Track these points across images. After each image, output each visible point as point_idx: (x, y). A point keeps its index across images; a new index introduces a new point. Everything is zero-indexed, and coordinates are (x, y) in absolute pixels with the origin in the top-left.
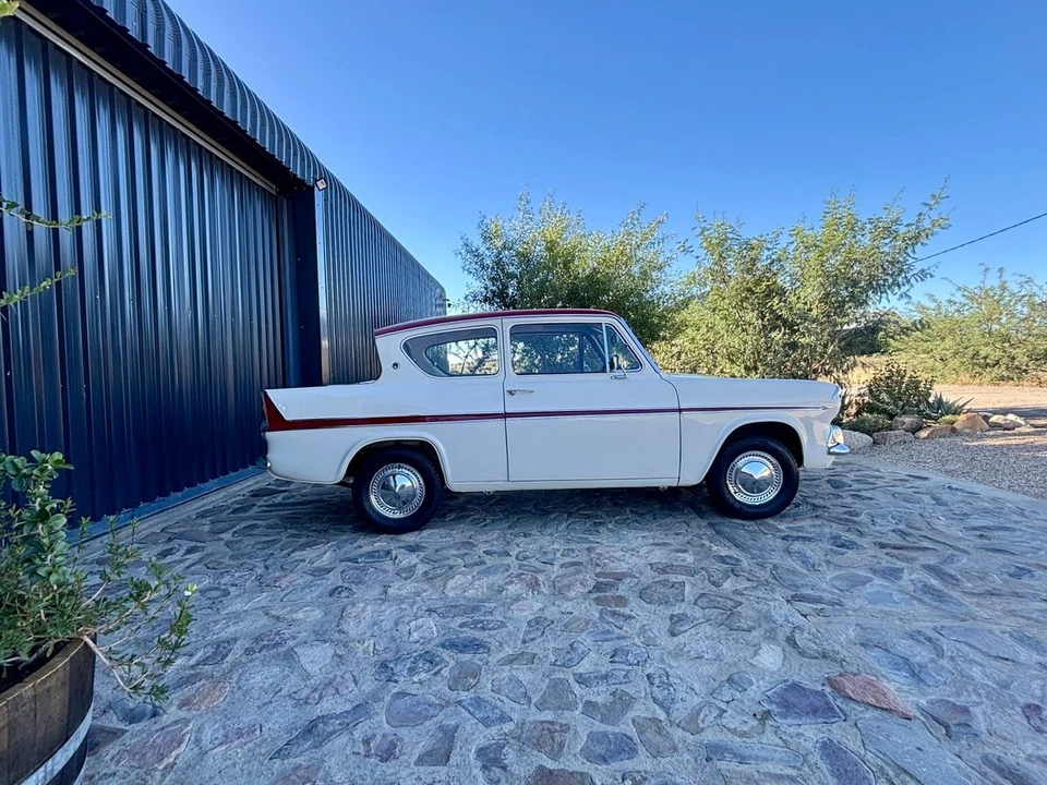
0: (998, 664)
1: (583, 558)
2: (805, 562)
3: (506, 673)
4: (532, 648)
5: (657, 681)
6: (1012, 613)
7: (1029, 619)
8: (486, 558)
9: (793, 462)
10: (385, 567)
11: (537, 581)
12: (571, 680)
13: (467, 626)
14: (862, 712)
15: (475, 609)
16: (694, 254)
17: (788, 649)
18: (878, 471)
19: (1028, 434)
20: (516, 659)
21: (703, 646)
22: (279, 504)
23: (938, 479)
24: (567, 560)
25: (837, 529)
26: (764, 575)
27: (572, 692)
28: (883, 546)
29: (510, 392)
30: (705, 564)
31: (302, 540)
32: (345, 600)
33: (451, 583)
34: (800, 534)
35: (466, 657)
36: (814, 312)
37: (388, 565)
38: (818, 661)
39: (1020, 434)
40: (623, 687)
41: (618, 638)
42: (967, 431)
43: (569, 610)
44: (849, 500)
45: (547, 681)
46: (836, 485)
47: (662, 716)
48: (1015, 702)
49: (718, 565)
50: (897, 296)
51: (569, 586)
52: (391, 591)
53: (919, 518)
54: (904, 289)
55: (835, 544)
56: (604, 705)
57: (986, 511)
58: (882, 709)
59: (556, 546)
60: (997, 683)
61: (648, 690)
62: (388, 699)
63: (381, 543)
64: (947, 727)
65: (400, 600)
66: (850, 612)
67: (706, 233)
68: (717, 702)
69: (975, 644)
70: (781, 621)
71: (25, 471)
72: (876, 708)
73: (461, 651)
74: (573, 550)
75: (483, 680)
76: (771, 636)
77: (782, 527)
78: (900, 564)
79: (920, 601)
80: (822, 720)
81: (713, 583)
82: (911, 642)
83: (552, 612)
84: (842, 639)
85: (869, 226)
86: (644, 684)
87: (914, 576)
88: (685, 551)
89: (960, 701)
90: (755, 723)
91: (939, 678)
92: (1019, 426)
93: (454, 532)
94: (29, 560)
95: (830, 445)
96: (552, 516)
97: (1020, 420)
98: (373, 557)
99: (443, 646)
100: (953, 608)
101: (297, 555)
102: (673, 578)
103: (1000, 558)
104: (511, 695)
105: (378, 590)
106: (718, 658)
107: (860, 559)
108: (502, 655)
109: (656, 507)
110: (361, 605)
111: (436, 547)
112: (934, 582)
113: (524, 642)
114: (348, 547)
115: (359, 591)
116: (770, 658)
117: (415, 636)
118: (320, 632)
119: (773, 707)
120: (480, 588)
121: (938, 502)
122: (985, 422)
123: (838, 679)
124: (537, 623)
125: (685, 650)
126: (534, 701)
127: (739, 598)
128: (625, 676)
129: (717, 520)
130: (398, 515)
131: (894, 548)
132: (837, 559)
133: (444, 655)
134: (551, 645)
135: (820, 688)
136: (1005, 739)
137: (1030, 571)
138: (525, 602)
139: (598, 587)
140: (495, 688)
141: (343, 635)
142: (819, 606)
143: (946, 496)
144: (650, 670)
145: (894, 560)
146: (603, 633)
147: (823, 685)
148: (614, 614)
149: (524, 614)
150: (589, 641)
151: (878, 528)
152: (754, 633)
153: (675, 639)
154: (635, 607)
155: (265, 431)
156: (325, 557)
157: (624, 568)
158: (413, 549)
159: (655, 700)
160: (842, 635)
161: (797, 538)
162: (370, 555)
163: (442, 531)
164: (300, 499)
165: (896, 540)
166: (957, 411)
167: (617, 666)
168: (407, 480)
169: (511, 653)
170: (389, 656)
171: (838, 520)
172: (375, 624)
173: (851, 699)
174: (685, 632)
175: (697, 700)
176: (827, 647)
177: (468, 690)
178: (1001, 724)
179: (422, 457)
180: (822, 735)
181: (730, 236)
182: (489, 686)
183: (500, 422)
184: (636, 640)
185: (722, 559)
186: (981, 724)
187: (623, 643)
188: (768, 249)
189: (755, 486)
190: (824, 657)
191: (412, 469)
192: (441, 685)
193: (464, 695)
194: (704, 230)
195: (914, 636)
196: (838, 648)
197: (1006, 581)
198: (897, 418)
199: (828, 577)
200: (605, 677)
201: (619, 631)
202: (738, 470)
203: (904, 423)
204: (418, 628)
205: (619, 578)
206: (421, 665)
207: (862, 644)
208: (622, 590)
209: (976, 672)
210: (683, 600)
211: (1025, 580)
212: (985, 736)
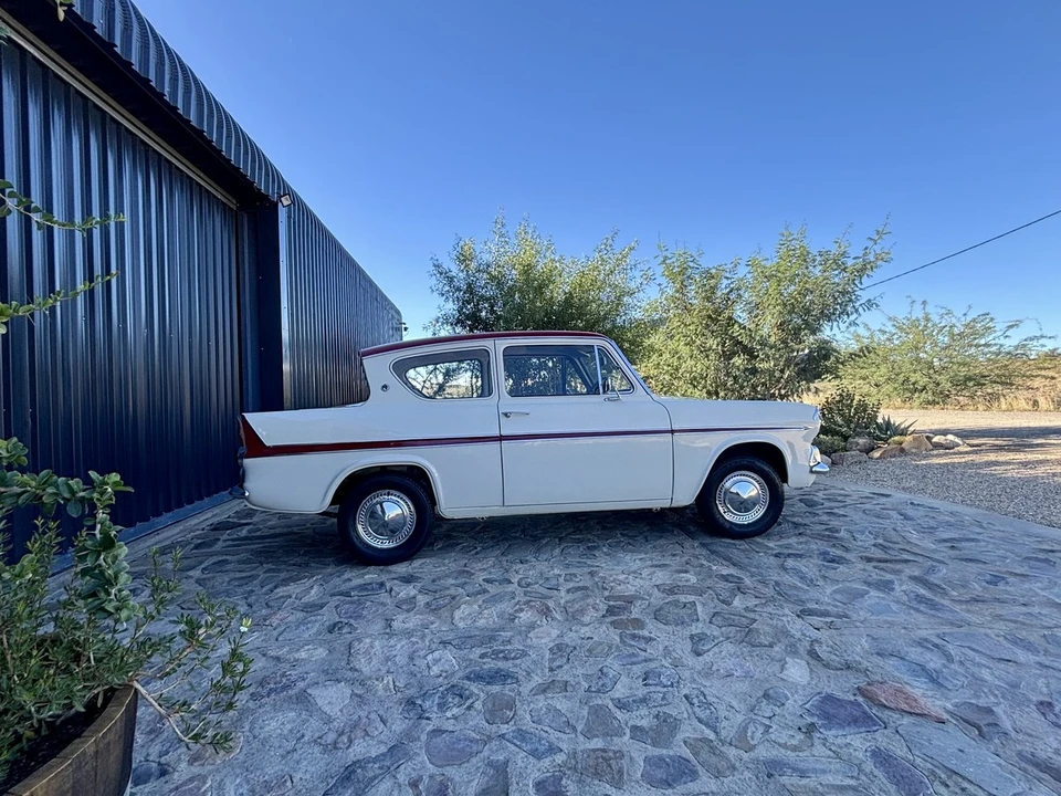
0: (1002, 666)
1: (588, 583)
2: (803, 578)
3: (541, 702)
4: (562, 675)
5: (695, 701)
6: (999, 617)
7: (1015, 622)
8: (488, 587)
9: (778, 481)
10: (382, 600)
11: (548, 608)
12: (611, 705)
13: (488, 657)
14: (898, 719)
15: (492, 639)
16: (657, 282)
17: (812, 662)
18: (842, 489)
19: (967, 453)
20: (548, 687)
21: (730, 664)
22: (245, 538)
23: (899, 496)
24: (571, 585)
25: (823, 546)
26: (769, 591)
27: (616, 718)
28: (869, 560)
29: (506, 415)
30: (709, 582)
31: (283, 575)
32: (348, 636)
33: (457, 614)
34: (790, 551)
35: (495, 689)
36: (773, 339)
37: (384, 597)
38: (844, 672)
39: (961, 453)
40: (665, 709)
41: (646, 661)
42: (914, 451)
43: (588, 635)
44: (825, 518)
45: (586, 708)
46: (811, 504)
47: (712, 736)
48: (1031, 701)
49: (723, 584)
50: (847, 324)
51: (582, 611)
52: (395, 624)
53: (893, 533)
54: (852, 318)
55: (824, 559)
56: (651, 729)
57: (950, 525)
58: (917, 714)
59: (556, 571)
60: (1007, 683)
61: (690, 711)
62: (424, 737)
63: (371, 575)
64: (979, 728)
65: (408, 634)
66: (858, 624)
67: (668, 262)
68: (760, 718)
69: (978, 648)
70: (798, 635)
71: (82, 494)
72: (911, 713)
73: (489, 683)
74: (575, 575)
75: (520, 712)
76: (793, 650)
77: (771, 545)
78: (889, 577)
79: (917, 610)
80: (863, 729)
81: (723, 602)
82: (919, 650)
83: (571, 638)
84: (858, 649)
85: (819, 258)
86: (684, 706)
87: (904, 588)
88: (686, 572)
89: (982, 702)
90: (802, 737)
91: (956, 682)
92: (958, 445)
93: (447, 561)
94: (94, 595)
95: (812, 464)
96: (544, 542)
97: (958, 440)
98: (366, 589)
99: (468, 678)
100: (948, 615)
101: (281, 591)
102: (683, 599)
103: (973, 567)
104: (553, 725)
105: (378, 626)
106: (747, 675)
107: (853, 572)
108: (533, 684)
109: (645, 529)
110: (368, 640)
111: (433, 577)
112: (922, 591)
113: (551, 670)
114: (337, 581)
115: (360, 627)
116: (797, 671)
117: (435, 670)
118: (330, 671)
119: (815, 720)
120: (489, 618)
121: (906, 518)
122: (930, 442)
123: (869, 688)
124: (559, 649)
125: (714, 668)
126: (579, 729)
127: (752, 615)
128: (664, 698)
129: (708, 540)
130: (392, 545)
131: (880, 561)
132: (831, 574)
133: (472, 688)
134: (580, 671)
135: (852, 698)
136: (1030, 735)
137: (1004, 579)
138: (541, 629)
139: (611, 611)
140: (535, 719)
141: (356, 674)
142: (829, 619)
143: (910, 512)
144: (686, 691)
145: (882, 573)
146: (629, 656)
147: (855, 695)
148: (634, 637)
149: (543, 641)
150: (616, 666)
151: (860, 543)
152: (776, 649)
153: (700, 658)
154: (652, 628)
155: (242, 457)
156: (313, 592)
157: (629, 590)
158: (408, 580)
159: (700, 721)
160: (858, 646)
161: (789, 555)
162: (363, 587)
163: (434, 560)
164: (266, 532)
165: (879, 554)
166: (903, 433)
167: (652, 689)
168: (396, 508)
169: (540, 681)
170: (412, 692)
171: (820, 537)
172: (388, 659)
173: (885, 706)
174: (708, 651)
175: (740, 718)
176: (850, 658)
177: (507, 723)
178: (1023, 722)
179: (414, 483)
180: (868, 744)
181: (692, 264)
182: (528, 717)
183: (497, 444)
184: (664, 662)
185: (725, 578)
186: (1007, 725)
187: (652, 665)
188: (727, 278)
189: (744, 506)
190: (848, 668)
191: (402, 495)
192: (477, 720)
193: (504, 729)
194: (666, 258)
195: (922, 643)
196: (858, 658)
197: (984, 588)
198: (851, 440)
199: (828, 591)
200: (644, 700)
201: (644, 653)
202: (727, 491)
203: (858, 444)
204: (436, 661)
205: (630, 601)
206: (450, 700)
207: (878, 654)
208: (635, 612)
209: (985, 674)
210: (698, 620)
211: (1001, 586)
212: (1013, 734)
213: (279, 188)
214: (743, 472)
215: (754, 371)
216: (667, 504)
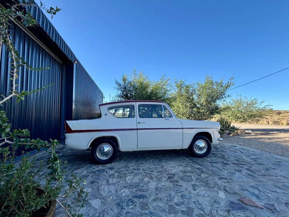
0: (274, 193)
1: (161, 170)
2: (218, 169)
3: (155, 204)
4: (160, 196)
5: (197, 203)
6: (270, 180)
7: (275, 181)
8: (134, 171)
9: (210, 142)
10: (105, 174)
11: (152, 177)
12: (174, 205)
13: (138, 191)
14: (251, 208)
15: (138, 186)
16: (174, 88)
17: (225, 192)
18: (224, 144)
19: (254, 135)
20: (156, 199)
21: (204, 192)
23: (239, 147)
24: (157, 171)
25: (222, 160)
26: (210, 172)
27: (176, 208)
28: (235, 164)
29: (139, 123)
30: (194, 170)
31: (75, 167)
32: (97, 185)
33: (127, 179)
34: (214, 161)
35: (142, 200)
36: (204, 104)
37: (105, 173)
38: (234, 195)
39: (252, 135)
40: (189, 205)
41: (181, 192)
42: (241, 134)
43: (164, 185)
44: (221, 152)
45: (168, 205)
46: (216, 148)
47: (203, 213)
48: (283, 203)
49: (198, 170)
50: (223, 101)
51: (161, 178)
52: (110, 182)
53: (239, 156)
54: (224, 99)
55: (223, 164)
56: (186, 211)
57: (253, 154)
58: (256, 207)
59: (152, 167)
60: (275, 198)
61: (196, 206)
62: (124, 214)
63: (100, 167)
64: (272, 210)
65: (114, 184)
66: (235, 182)
67: (177, 83)
68: (214, 208)
69: (266, 188)
70: (220, 185)
71: (47, 145)
72: (254, 206)
73: (139, 198)
74: (157, 168)
75: (150, 207)
76: (219, 189)
77: (208, 160)
78: (240, 169)
79: (249, 178)
80: (242, 211)
81: (199, 175)
82: (252, 189)
83: (159, 186)
84: (236, 188)
85: (215, 83)
86: (194, 205)
87: (245, 172)
88: (187, 167)
89: (270, 203)
90: (226, 213)
91: (263, 197)
92: (252, 133)
93: (121, 163)
94: (52, 174)
95: (218, 138)
96: (147, 158)
97: (251, 132)
98: (100, 171)
99: (134, 197)
100: (257, 179)
101: (75, 171)
102: (188, 174)
103: (261, 166)
104: (159, 210)
105: (105, 182)
106: (209, 196)
107: (231, 168)
108: (151, 199)
109: (174, 155)
110: (103, 186)
111: (118, 168)
112: (250, 173)
113: (156, 195)
114: (90, 169)
115: (100, 182)
116: (222, 195)
117: (124, 195)
118: (94, 195)
119: (229, 208)
120: (136, 180)
121: (242, 153)
122: (245, 132)
123: (242, 199)
124: (157, 189)
125: (200, 194)
126: (167, 211)
127: (207, 179)
128: (188, 202)
129: (191, 158)
130: (106, 159)
131: (237, 164)
132: (225, 168)
133: (135, 200)
134: (164, 195)
135: (238, 202)
136: (284, 212)
137: (269, 169)
138: (151, 183)
139: (169, 178)
140: (154, 209)
141: (101, 196)
142: (227, 180)
143: (242, 151)
144: (193, 200)
145: (238, 167)
146: (176, 190)
147: (238, 201)
148: (177, 185)
149: (152, 186)
150: (173, 193)
151: (231, 159)
152: (215, 188)
153: (195, 191)
154: (181, 183)
155: (65, 133)
156: (84, 172)
157: (173, 172)
158: (111, 169)
159: (199, 209)
161: (214, 162)
162: (99, 171)
163: (118, 163)
164: (68, 154)
165: (237, 162)
166: (238, 130)
167: (184, 200)
168: (107, 148)
169: (154, 198)
170: (118, 201)
171: (220, 157)
172: (109, 192)
173: (247, 204)
174: (197, 189)
175: (209, 208)
176: (235, 191)
177: (147, 210)
178: (282, 208)
179: (113, 141)
180: (245, 215)
181: (183, 84)
182: (152, 208)
183: (136, 131)
184: (186, 192)
185: (198, 169)
186: (278, 209)
187: (183, 193)
188: (192, 88)
189: (201, 149)
190: (235, 194)
191: (109, 145)
192: (138, 209)
193: (146, 212)
194: (176, 82)
195: (252, 187)
196: (237, 191)
197: (265, 172)
198: (224, 131)
199: (226, 172)
200: (183, 203)
201: (180, 190)
202: (197, 145)
203: (226, 132)
204: (124, 192)
205: (174, 175)
206: (130, 203)
207: (242, 190)
208: (176, 178)
209: (270, 195)
210: (193, 180)
211: (269, 171)
212: (280, 211)
213: (74, 59)
214: (201, 140)
215: (199, 112)
216: (181, 148)
